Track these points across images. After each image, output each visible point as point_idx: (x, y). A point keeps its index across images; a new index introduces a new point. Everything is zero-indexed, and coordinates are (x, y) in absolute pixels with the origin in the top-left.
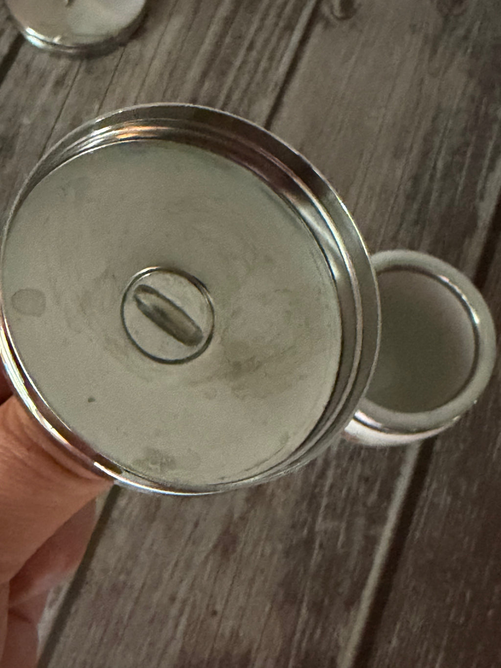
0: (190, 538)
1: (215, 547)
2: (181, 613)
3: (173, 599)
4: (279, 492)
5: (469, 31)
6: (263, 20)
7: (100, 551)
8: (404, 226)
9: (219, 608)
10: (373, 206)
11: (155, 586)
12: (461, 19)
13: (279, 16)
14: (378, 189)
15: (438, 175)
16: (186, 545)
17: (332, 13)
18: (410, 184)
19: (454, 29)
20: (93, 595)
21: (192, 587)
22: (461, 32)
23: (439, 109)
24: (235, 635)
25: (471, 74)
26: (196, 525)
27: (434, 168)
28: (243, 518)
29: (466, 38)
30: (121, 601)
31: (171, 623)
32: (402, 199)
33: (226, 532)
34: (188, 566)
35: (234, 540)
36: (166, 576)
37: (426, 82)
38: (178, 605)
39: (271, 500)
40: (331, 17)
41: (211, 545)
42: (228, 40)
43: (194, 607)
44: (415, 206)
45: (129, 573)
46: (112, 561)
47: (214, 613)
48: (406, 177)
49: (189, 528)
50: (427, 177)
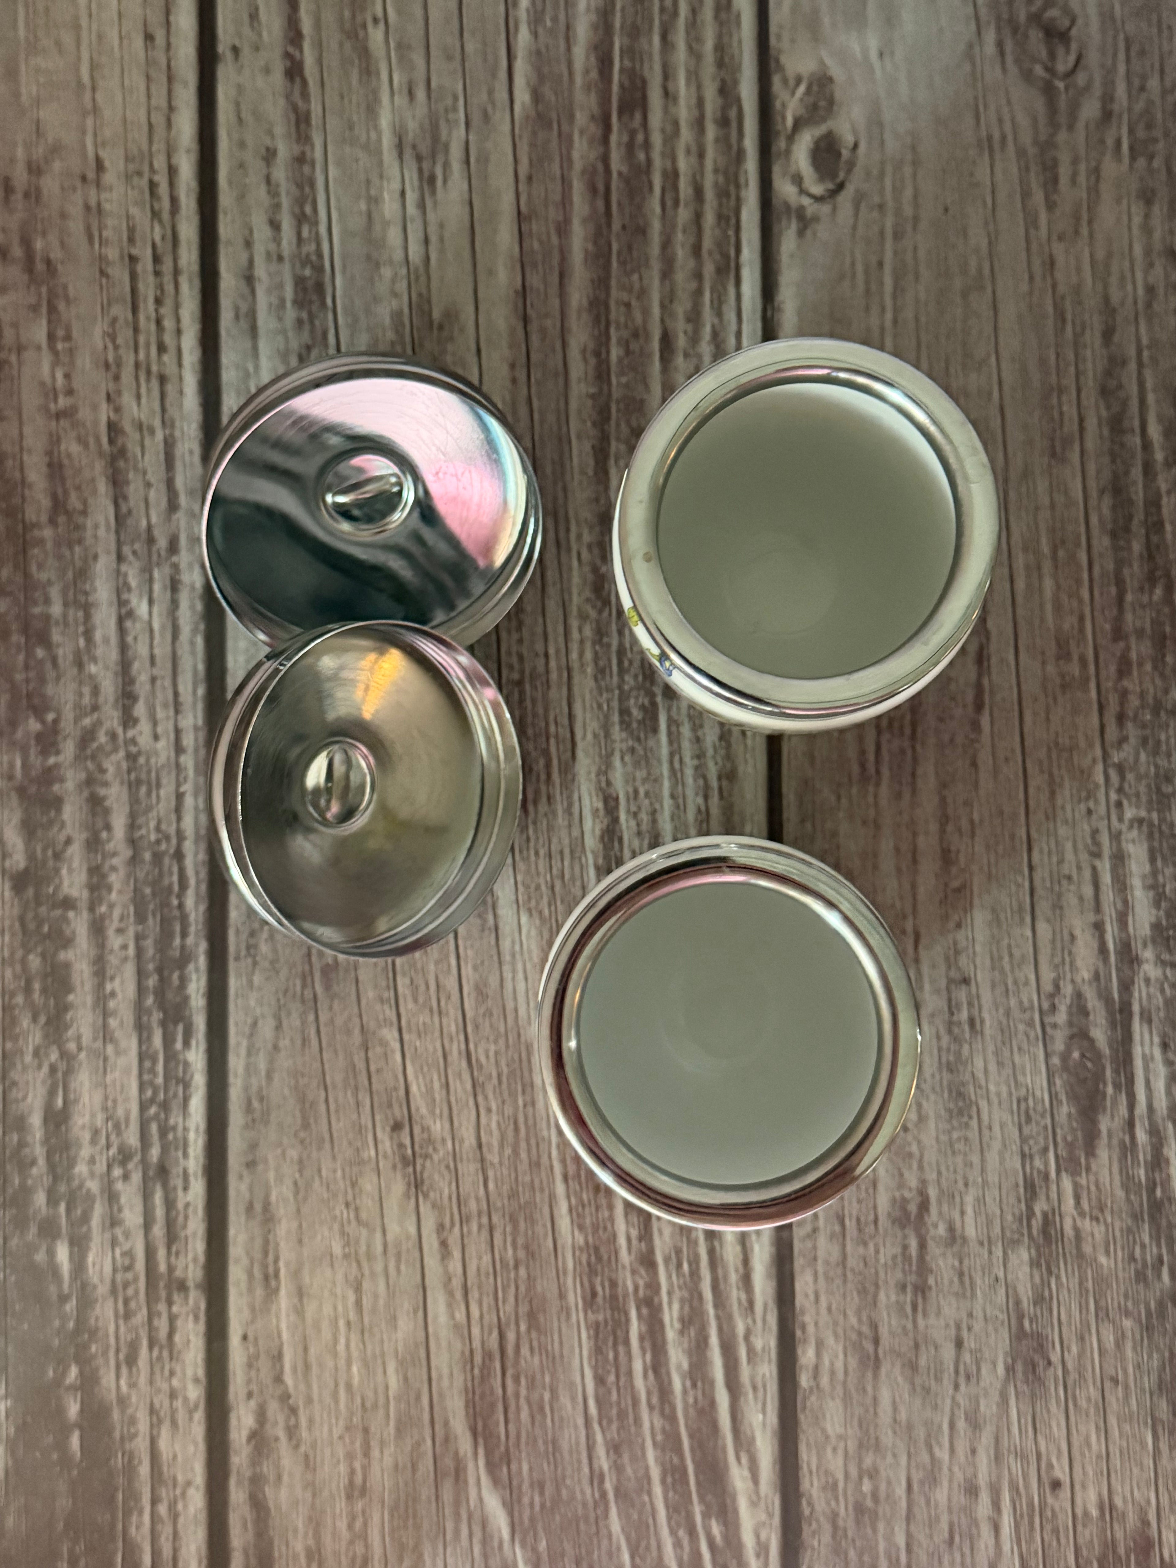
0: (957, 1372)
1: (1010, 1370)
2: (996, 1505)
3: (972, 1490)
4: (1086, 1225)
5: (1108, 98)
6: (667, 274)
7: (806, 1456)
8: (1129, 598)
9: (1061, 1472)
10: (1048, 584)
11: (932, 1479)
12: (1081, 79)
13: (697, 250)
14: (1045, 548)
15: (1159, 456)
16: (956, 1387)
17: (802, 191)
18: (1107, 502)
19: (1074, 108)
20: (826, 1538)
21: (998, 1458)
22: (1090, 110)
23: (1108, 309)
24: (1108, 1508)
25: (1147, 197)
26: (959, 1344)
27: (1147, 446)
28: (1039, 1300)
29: (1107, 115)
30: (881, 1526)
31: (986, 1532)
32: (1102, 542)
33: (1019, 1335)
34: (975, 1423)
35: (1041, 1344)
36: (943, 1454)
37: (1060, 260)
38: (985, 1498)
39: (1078, 1247)
40: (806, 201)
41: (1001, 1370)
42: (615, 353)
43: (1014, 1488)
44: (1137, 547)
45: (873, 1474)
46: (836, 1464)
47: (1056, 1485)
48: (1094, 493)
49: (948, 1352)
50: (1137, 473)
